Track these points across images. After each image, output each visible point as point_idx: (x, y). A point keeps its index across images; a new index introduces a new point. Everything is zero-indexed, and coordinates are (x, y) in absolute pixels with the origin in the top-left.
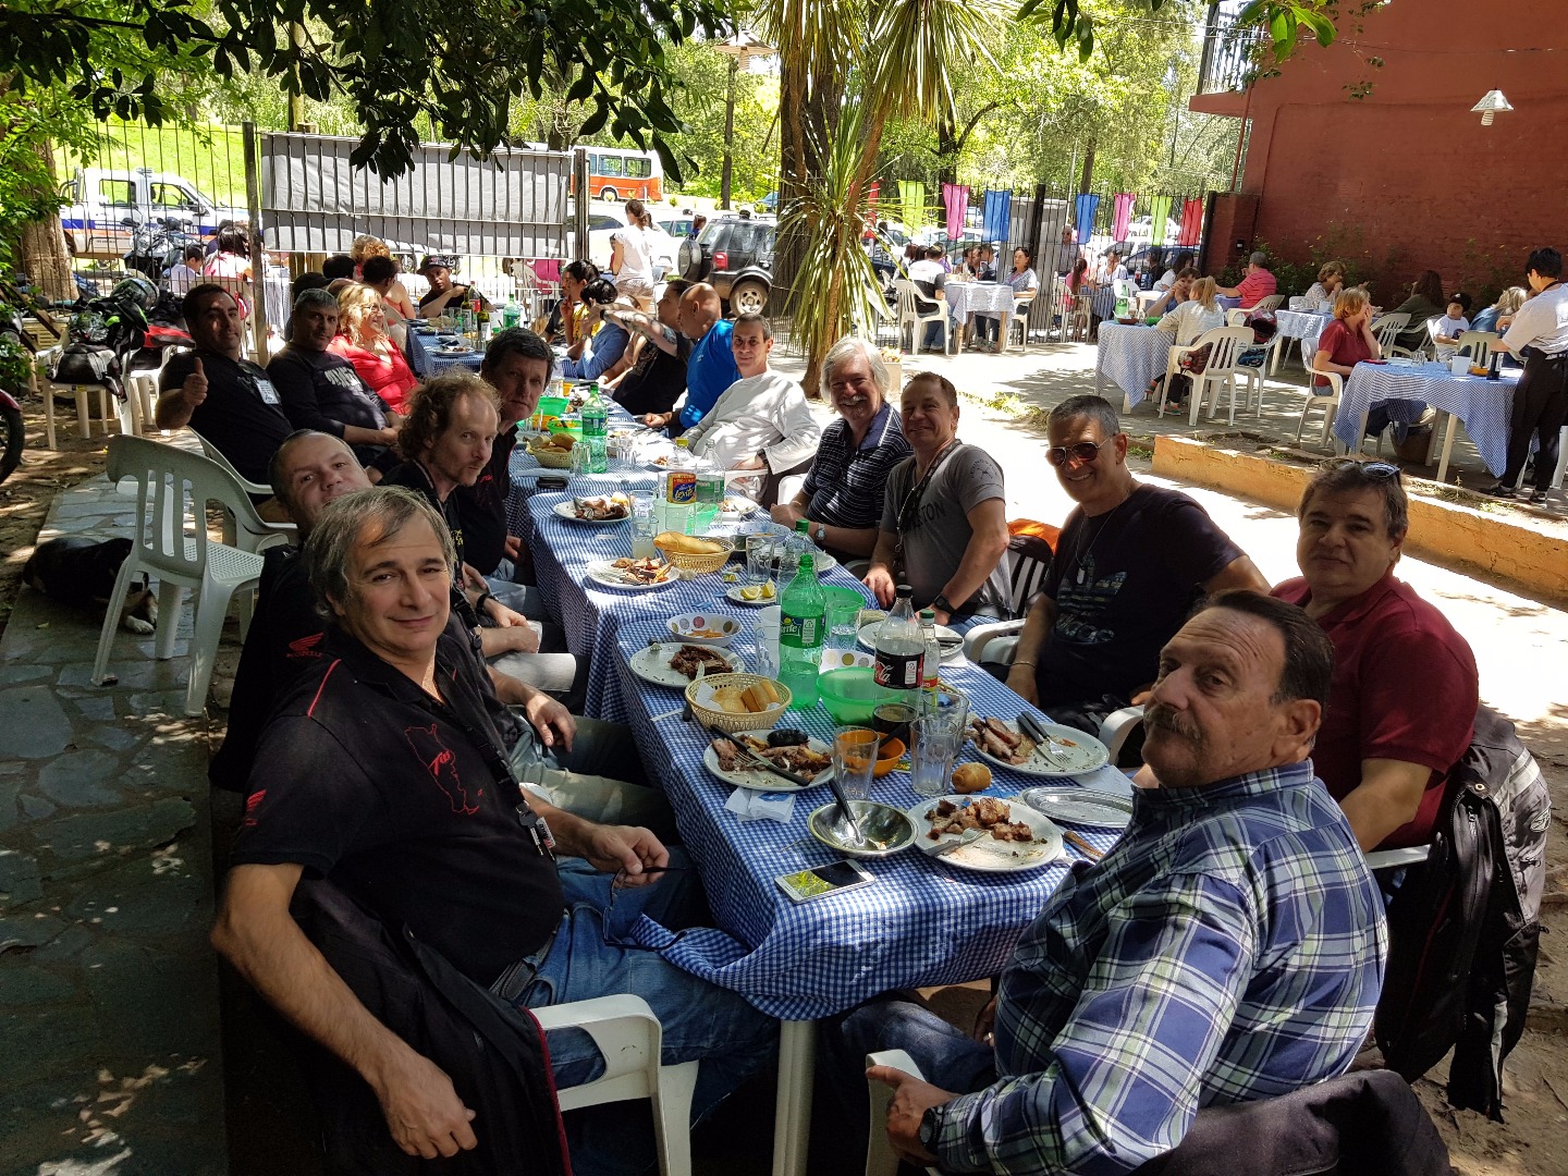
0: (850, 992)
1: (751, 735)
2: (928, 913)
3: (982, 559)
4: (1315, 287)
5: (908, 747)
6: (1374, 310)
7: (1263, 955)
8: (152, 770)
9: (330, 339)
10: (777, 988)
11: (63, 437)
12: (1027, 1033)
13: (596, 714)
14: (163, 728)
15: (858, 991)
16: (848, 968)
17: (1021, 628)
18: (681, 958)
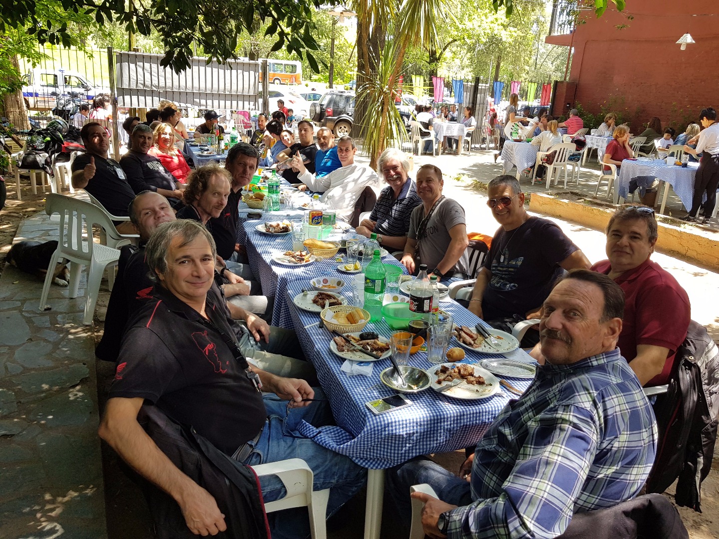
0: (401, 457)
1: (352, 335)
2: (438, 419)
3: (455, 251)
4: (603, 125)
5: (425, 340)
6: (630, 135)
7: (602, 442)
8: (67, 350)
9: (149, 147)
10: (367, 454)
11: (24, 194)
12: (490, 480)
13: (277, 324)
14: (73, 331)
15: (405, 456)
16: (400, 445)
17: (474, 283)
18: (321, 441)
